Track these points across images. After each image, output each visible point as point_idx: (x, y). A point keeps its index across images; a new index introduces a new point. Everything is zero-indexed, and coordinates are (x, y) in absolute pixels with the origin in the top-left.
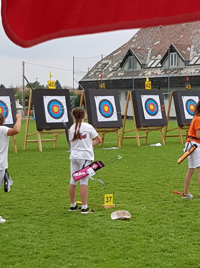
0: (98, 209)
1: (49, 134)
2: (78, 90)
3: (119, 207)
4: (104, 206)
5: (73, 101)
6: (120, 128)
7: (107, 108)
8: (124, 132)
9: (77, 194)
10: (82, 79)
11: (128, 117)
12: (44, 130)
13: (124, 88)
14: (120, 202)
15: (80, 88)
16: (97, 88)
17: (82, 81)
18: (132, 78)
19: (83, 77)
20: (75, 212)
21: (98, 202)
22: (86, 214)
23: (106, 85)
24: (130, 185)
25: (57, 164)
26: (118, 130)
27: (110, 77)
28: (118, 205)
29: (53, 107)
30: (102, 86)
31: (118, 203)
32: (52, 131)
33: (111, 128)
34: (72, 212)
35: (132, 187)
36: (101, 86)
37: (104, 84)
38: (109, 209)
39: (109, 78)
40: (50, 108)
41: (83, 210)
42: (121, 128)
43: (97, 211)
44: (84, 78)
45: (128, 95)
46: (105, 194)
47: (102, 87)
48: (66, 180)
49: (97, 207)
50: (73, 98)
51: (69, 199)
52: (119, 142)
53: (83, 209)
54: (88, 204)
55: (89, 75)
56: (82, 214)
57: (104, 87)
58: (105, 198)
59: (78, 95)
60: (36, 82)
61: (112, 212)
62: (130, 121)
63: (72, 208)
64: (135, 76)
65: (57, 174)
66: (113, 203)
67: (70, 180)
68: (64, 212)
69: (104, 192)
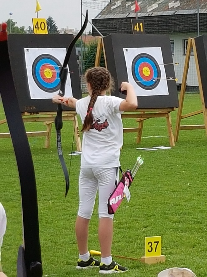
0: (132, 264)
1: (35, 121)
2: (91, 36)
3: (173, 262)
4: (144, 258)
5: (80, 58)
6: (172, 109)
7: (148, 70)
8: (181, 118)
9: (91, 236)
10: (99, 15)
11: (188, 88)
12: (26, 113)
13: (180, 32)
14: (174, 251)
15: (94, 33)
16: (127, 32)
17: (97, 18)
18: (196, 13)
19: (101, 10)
20: (87, 271)
21: (132, 252)
22: (109, 274)
23: (145, 27)
24: (193, 218)
25: (51, 179)
26: (169, 112)
27: (153, 11)
28: (172, 257)
29: (43, 70)
30: (138, 27)
31: (170, 253)
32: (41, 115)
33: (156, 110)
34: (81, 270)
35: (199, 222)
36: (136, 28)
37: (141, 24)
38: (154, 265)
39: (151, 13)
40: (36, 72)
41: (104, 268)
42: (175, 109)
43: (131, 268)
44: (101, 12)
45: (189, 44)
46: (145, 236)
47: (138, 29)
48: (68, 209)
49: (130, 261)
50: (81, 51)
51: (76, 246)
52: (172, 135)
53: (104, 265)
54: (113, 256)
55: (113, 8)
56: (102, 274)
57: (142, 31)
58: (146, 243)
59: (92, 47)
60: (9, 20)
61: (160, 271)
62: (192, 95)
63: (82, 264)
64: (202, 8)
65: (52, 199)
66: (162, 254)
67: (77, 210)
68: (67, 271)
69: (144, 232)
